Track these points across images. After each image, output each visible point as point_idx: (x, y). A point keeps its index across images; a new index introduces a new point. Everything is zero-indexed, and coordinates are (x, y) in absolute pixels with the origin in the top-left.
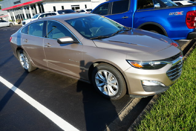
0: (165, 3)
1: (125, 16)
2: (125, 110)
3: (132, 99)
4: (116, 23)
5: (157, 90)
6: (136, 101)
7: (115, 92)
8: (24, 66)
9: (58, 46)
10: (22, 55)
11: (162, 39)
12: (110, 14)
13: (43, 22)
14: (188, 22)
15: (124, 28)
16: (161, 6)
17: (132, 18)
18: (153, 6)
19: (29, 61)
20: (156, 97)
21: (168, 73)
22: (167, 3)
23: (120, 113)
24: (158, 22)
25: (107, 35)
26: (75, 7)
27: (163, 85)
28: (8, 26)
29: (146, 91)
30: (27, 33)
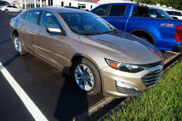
0: (162, 15)
1: (120, 20)
2: (96, 107)
3: (106, 98)
4: (109, 25)
5: (130, 93)
6: (109, 100)
7: (90, 87)
8: (17, 49)
9: (47, 35)
10: (17, 38)
11: (149, 47)
12: (107, 15)
13: (40, 11)
14: (177, 35)
15: (115, 30)
16: (157, 17)
17: (126, 23)
18: (149, 16)
19: (22, 44)
20: (128, 99)
21: (143, 78)
22: (164, 15)
23: (90, 109)
24: (150, 31)
25: (95, 33)
26: (81, 5)
27: (137, 89)
28: (18, 12)
29: (119, 92)
30: (25, 19)
